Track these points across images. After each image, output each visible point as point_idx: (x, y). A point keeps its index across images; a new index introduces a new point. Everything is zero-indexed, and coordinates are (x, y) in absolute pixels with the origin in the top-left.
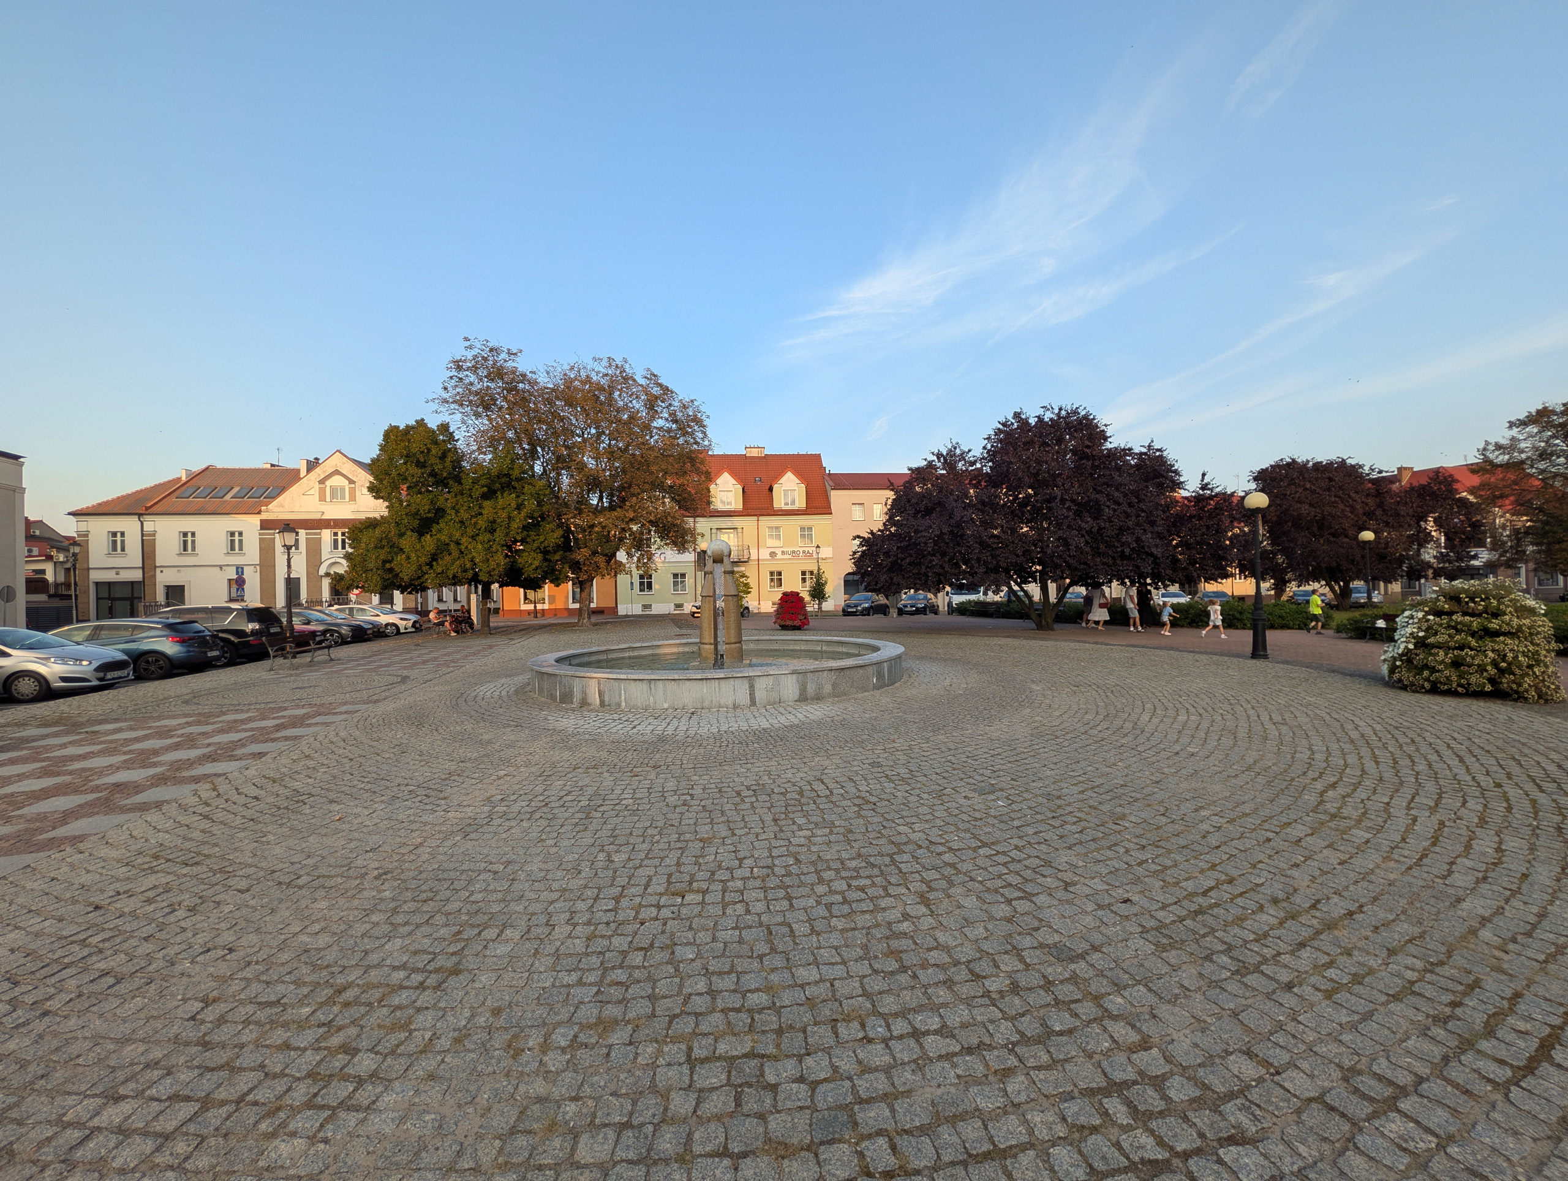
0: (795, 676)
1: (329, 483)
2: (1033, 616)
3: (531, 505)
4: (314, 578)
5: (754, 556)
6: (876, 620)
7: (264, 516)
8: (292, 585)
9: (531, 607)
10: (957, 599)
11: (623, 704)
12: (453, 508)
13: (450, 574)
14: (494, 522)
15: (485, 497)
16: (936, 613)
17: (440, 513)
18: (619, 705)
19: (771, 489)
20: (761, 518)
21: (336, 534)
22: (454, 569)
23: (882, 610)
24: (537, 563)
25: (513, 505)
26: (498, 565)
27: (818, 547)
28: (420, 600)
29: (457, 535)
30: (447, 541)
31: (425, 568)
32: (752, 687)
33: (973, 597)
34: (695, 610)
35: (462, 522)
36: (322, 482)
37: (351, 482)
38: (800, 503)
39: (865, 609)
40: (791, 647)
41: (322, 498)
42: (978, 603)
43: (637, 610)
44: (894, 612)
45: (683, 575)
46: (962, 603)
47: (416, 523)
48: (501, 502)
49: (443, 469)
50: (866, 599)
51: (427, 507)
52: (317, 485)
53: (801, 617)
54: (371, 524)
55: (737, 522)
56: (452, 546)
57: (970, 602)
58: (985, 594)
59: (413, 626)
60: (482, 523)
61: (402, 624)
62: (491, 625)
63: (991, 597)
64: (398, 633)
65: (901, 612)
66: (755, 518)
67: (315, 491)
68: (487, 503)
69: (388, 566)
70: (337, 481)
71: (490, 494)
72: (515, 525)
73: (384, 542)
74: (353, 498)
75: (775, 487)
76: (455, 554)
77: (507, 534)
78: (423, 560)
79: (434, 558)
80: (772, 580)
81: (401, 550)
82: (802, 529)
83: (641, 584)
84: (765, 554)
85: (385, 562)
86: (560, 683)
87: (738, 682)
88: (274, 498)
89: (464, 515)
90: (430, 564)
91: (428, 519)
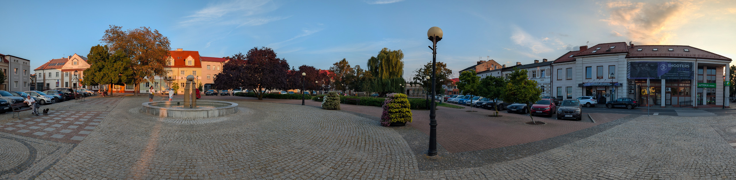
1: (73, 61)
2: (258, 96)
3: (125, 64)
4: (71, 82)
5: (177, 78)
7: (62, 69)
8: (67, 83)
12: (107, 65)
13: (106, 81)
14: (116, 68)
15: (114, 62)
16: (230, 95)
17: (103, 66)
19: (185, 60)
20: (179, 68)
22: (107, 80)
24: (125, 79)
25: (121, 64)
26: (117, 79)
27: (198, 76)
28: (91, 87)
29: (107, 72)
30: (105, 73)
31: (101, 80)
33: (239, 91)
34: (163, 92)
35: (109, 69)
36: (72, 61)
37: (78, 60)
38: (193, 64)
41: (72, 64)
42: (241, 93)
45: (157, 83)
46: (237, 93)
47: (98, 69)
48: (118, 63)
49: (105, 56)
50: (212, 91)
51: (101, 65)
52: (71, 62)
54: (88, 70)
55: (172, 69)
56: (107, 75)
58: (242, 91)
59: (94, 94)
60: (113, 69)
61: (91, 93)
62: (113, 94)
63: (244, 91)
64: (91, 95)
66: (178, 68)
67: (71, 63)
68: (115, 64)
69: (93, 79)
70: (75, 60)
71: (115, 62)
72: (121, 69)
73: (92, 74)
74: (78, 64)
75: (186, 60)
76: (107, 76)
77: (119, 71)
78: (101, 78)
79: (103, 78)
80: (181, 85)
81: (95, 75)
82: (193, 71)
84: (180, 78)
85: (92, 78)
86: (155, 110)
87: (205, 112)
88: (64, 65)
89: (109, 67)
90: (102, 79)
91: (101, 68)
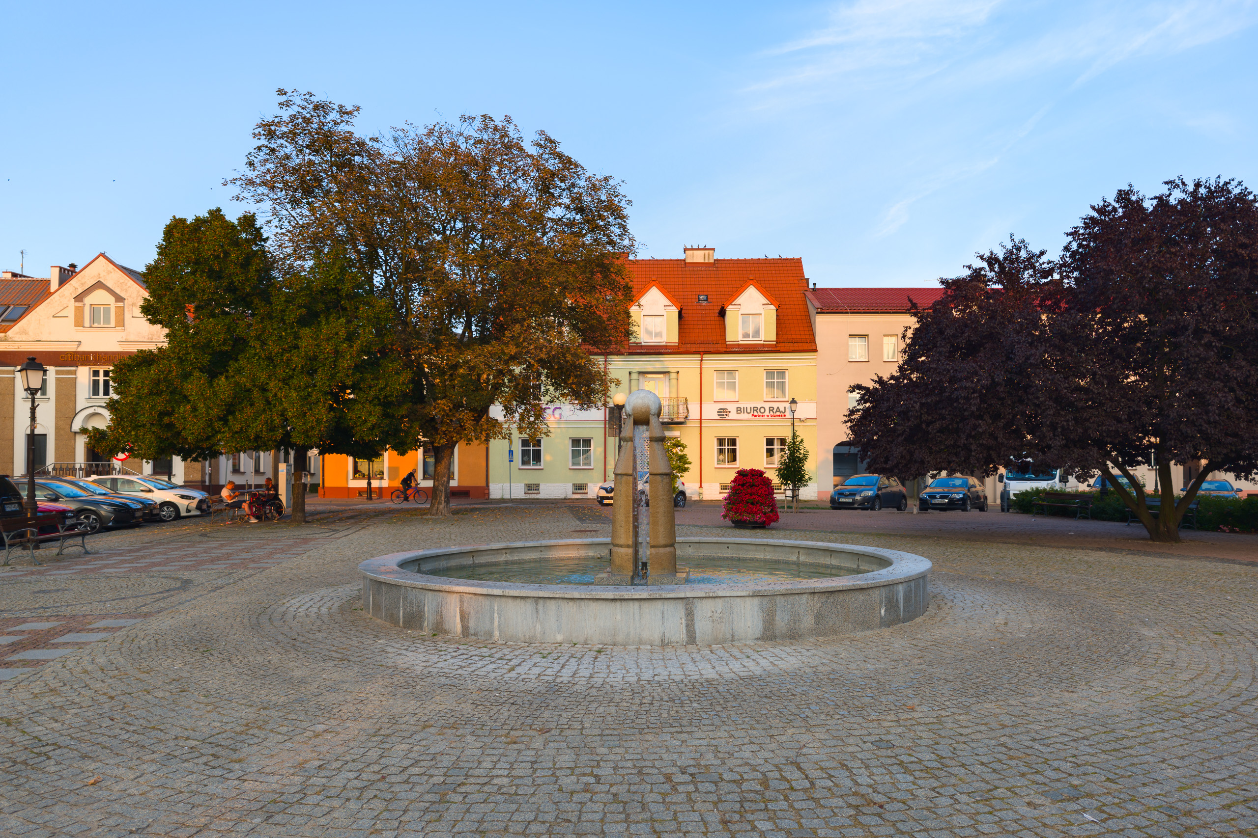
0: (756, 601)
1: (89, 300)
2: (1145, 517)
3: (367, 334)
4: (65, 434)
5: (694, 414)
6: (884, 517)
8: (36, 443)
9: (363, 484)
10: (1017, 487)
11: (496, 633)
12: (258, 338)
13: (252, 434)
14: (315, 358)
15: (303, 322)
17: (239, 344)
18: (490, 634)
19: (722, 313)
20: (706, 357)
21: (96, 373)
22: (257, 427)
23: (895, 502)
24: (373, 420)
25: (342, 333)
26: (319, 421)
27: (793, 401)
28: (208, 470)
29: (263, 377)
30: (249, 385)
31: (217, 425)
32: (690, 615)
33: (1043, 485)
34: (603, 493)
35: (270, 359)
36: (79, 298)
37: (119, 299)
38: (768, 333)
39: (866, 499)
40: (750, 555)
41: (79, 322)
43: (518, 492)
44: (913, 506)
45: (587, 442)
46: (1025, 494)
47: (206, 359)
48: (325, 329)
50: (869, 485)
51: (221, 337)
52: (72, 304)
53: (767, 509)
54: (144, 359)
55: (670, 362)
56: (256, 393)
57: (1037, 492)
58: (1064, 480)
59: (198, 507)
60: (297, 360)
61: (182, 504)
62: (307, 508)
63: (1074, 485)
64: (178, 517)
65: (925, 506)
66: (697, 357)
67: (71, 312)
68: (306, 331)
69: (166, 420)
70: (99, 297)
71: (310, 319)
72: (344, 364)
73: (162, 387)
74: (121, 322)
75: (730, 310)
76: (260, 404)
77: (333, 377)
78: (215, 411)
79: (230, 409)
80: (721, 451)
81: (185, 397)
82: (770, 374)
83: (525, 453)
84: (710, 411)
85: (162, 414)
86: (405, 598)
87: (669, 606)
88: (15, 321)
89: (273, 348)
90: (224, 420)
91: (223, 353)
